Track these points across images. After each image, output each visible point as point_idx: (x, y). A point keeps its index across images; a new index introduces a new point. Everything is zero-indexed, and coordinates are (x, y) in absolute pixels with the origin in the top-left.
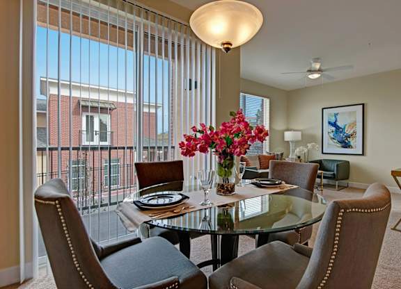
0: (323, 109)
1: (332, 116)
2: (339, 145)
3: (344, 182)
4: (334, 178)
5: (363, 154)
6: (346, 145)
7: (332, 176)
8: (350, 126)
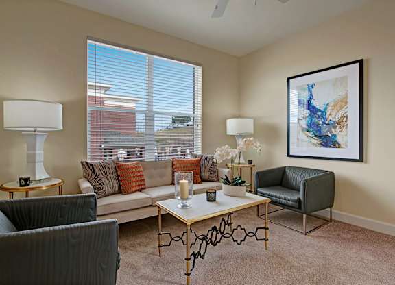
0: (289, 79)
1: (304, 90)
2: (317, 141)
3: (325, 213)
4: (300, 207)
5: (361, 160)
6: (328, 142)
7: (296, 205)
8: (336, 104)
